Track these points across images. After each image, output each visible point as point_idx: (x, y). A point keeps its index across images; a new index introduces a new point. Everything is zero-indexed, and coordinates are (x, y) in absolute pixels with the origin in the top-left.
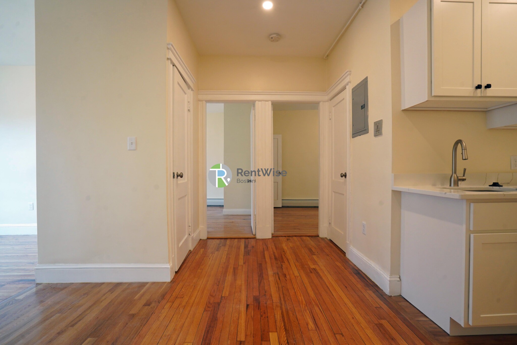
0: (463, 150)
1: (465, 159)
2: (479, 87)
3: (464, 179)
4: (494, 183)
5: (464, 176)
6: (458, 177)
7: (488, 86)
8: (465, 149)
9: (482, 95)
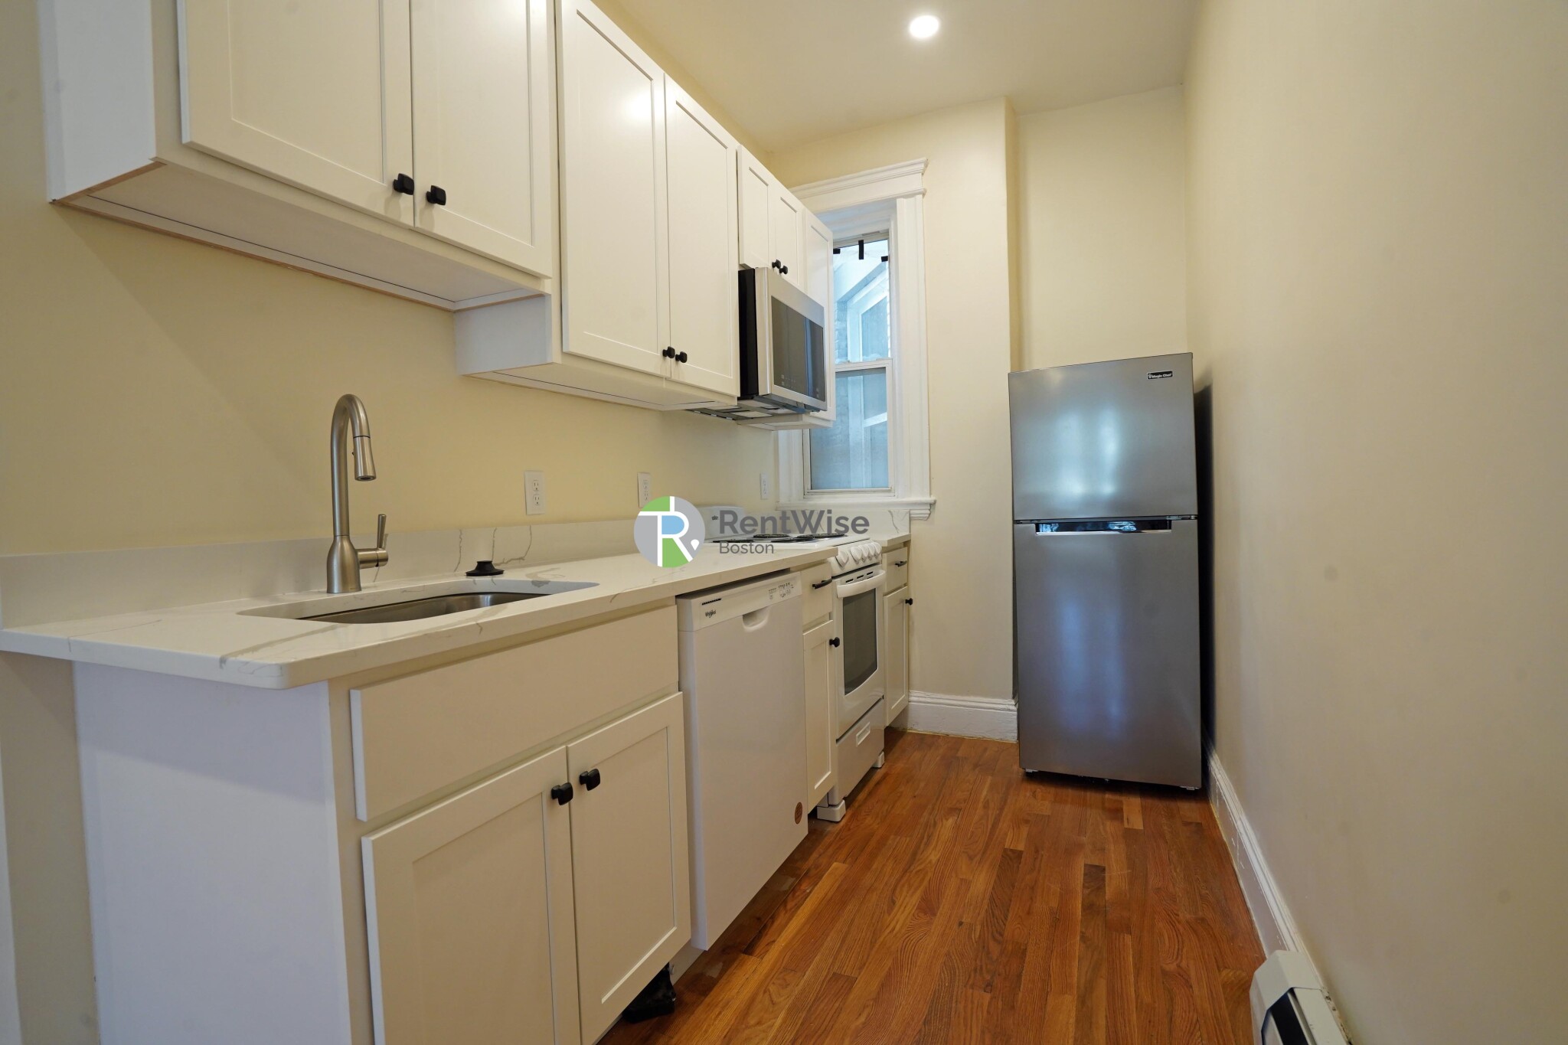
0: (358, 440)
1: (366, 478)
2: (403, 185)
3: (380, 557)
4: (480, 563)
5: (380, 545)
6: (355, 551)
7: (436, 196)
8: (365, 433)
9: (418, 225)
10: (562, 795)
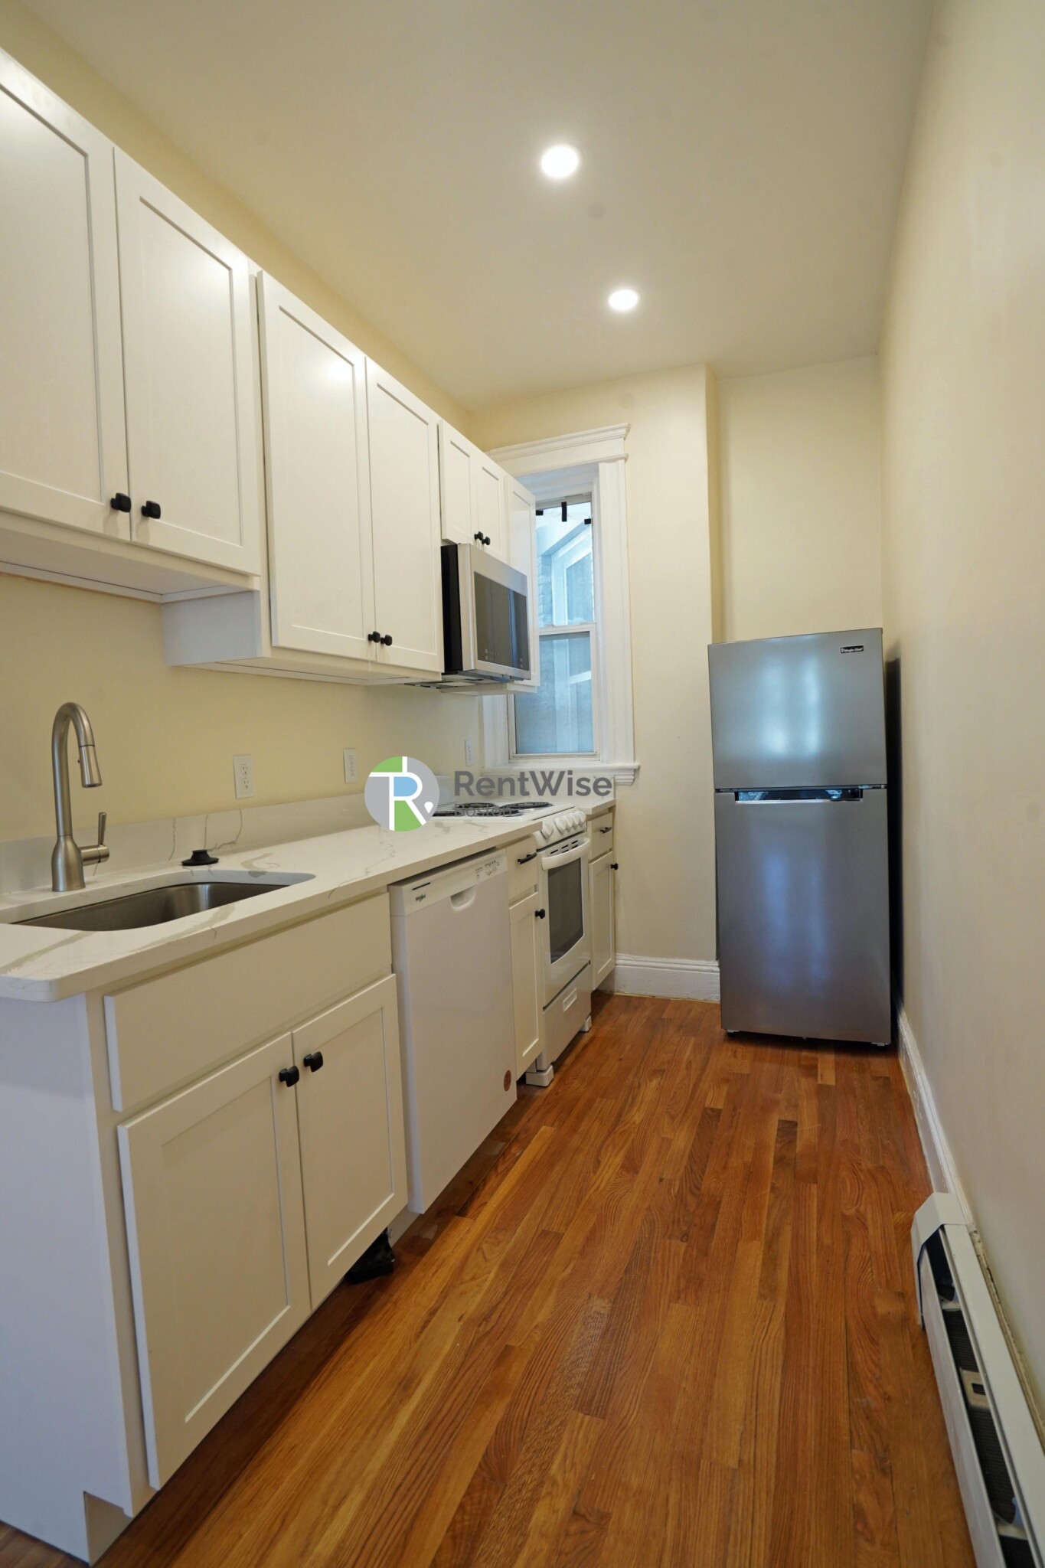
0: (84, 749)
1: (92, 786)
2: (121, 503)
3: (102, 854)
4: (195, 853)
5: (101, 843)
6: (78, 850)
7: (151, 510)
8: (90, 742)
9: (135, 539)
10: (289, 1077)
